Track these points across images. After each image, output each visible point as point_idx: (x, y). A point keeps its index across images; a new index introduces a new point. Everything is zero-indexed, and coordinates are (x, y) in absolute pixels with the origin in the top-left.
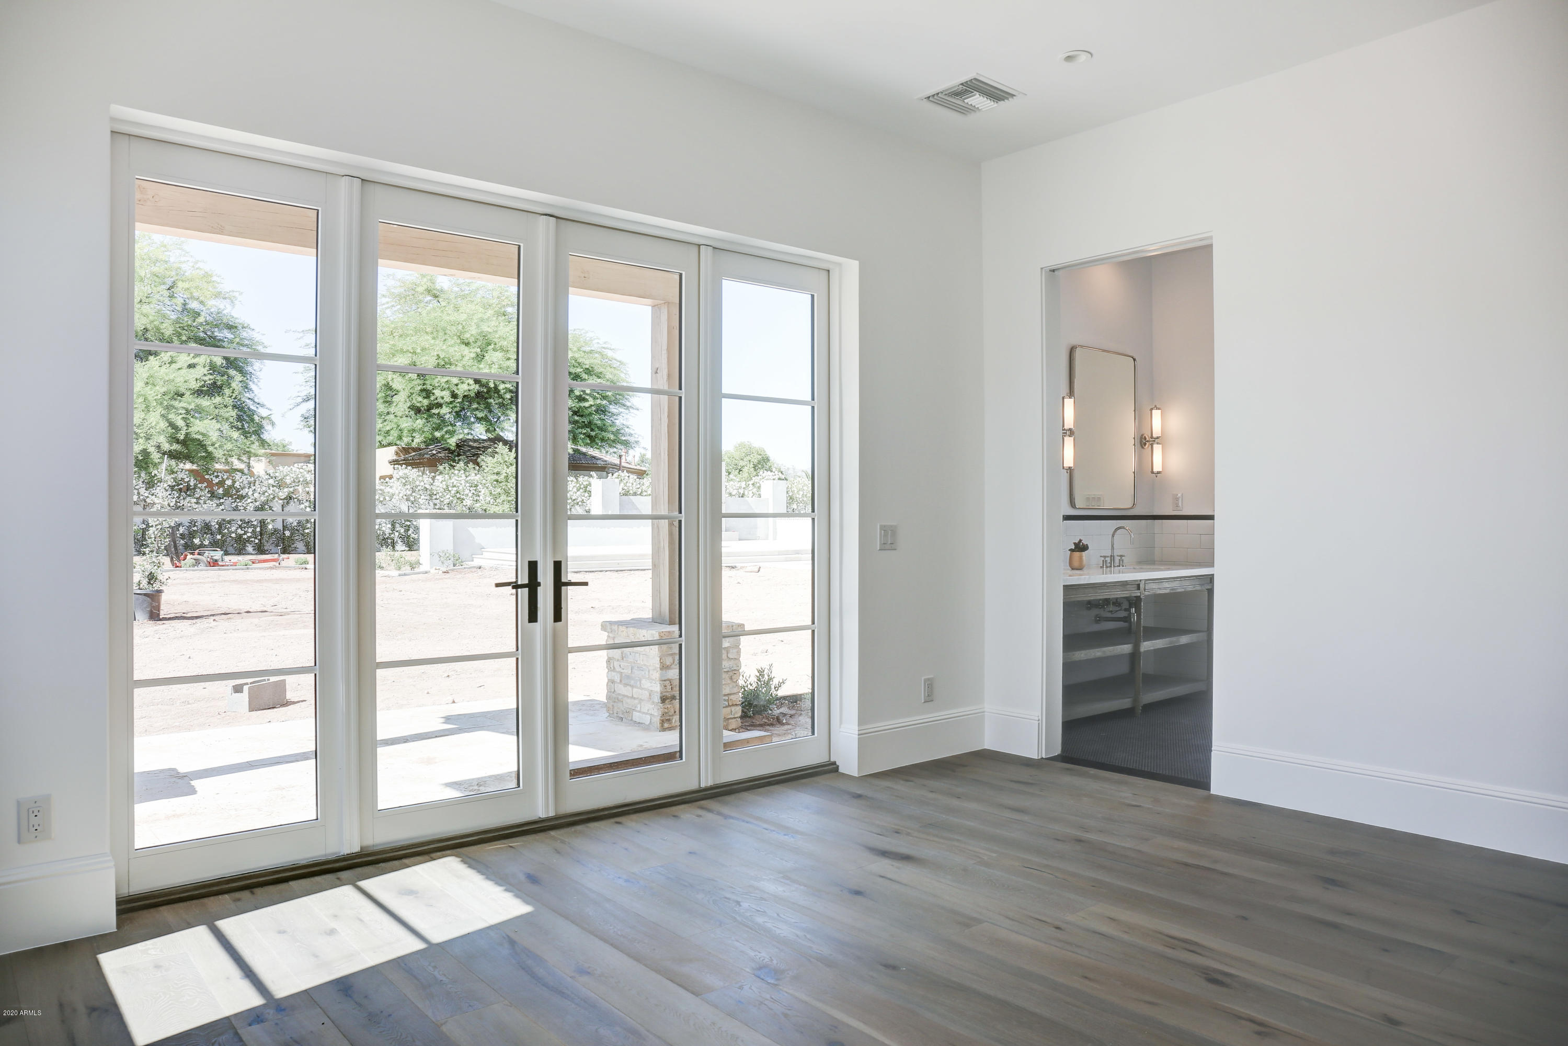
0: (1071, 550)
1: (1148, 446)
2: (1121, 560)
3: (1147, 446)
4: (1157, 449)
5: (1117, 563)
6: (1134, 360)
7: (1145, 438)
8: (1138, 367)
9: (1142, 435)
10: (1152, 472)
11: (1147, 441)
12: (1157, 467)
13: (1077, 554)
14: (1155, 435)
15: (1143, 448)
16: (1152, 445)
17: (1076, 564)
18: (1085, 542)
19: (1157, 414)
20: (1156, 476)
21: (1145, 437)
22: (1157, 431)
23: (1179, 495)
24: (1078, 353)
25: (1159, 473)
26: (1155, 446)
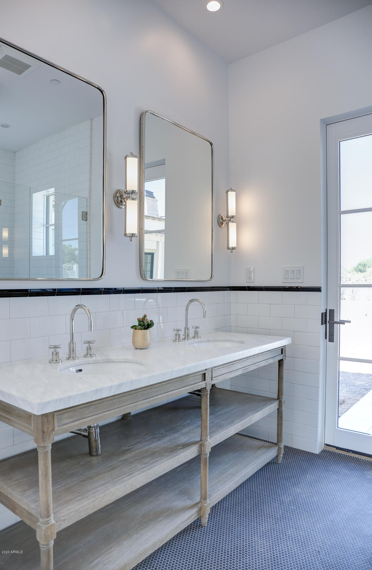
0: (134, 327)
1: (225, 226)
2: (196, 333)
3: (223, 225)
4: (232, 227)
5: (192, 334)
6: (211, 144)
7: (222, 219)
8: (214, 150)
9: (219, 215)
10: (228, 248)
11: (223, 221)
12: (233, 243)
13: (140, 332)
14: (230, 214)
15: (220, 226)
16: (227, 224)
17: (139, 344)
18: (149, 318)
19: (232, 196)
20: (232, 252)
21: (222, 217)
22: (232, 211)
23: (252, 269)
24: (148, 120)
25: (233, 248)
26: (231, 224)
